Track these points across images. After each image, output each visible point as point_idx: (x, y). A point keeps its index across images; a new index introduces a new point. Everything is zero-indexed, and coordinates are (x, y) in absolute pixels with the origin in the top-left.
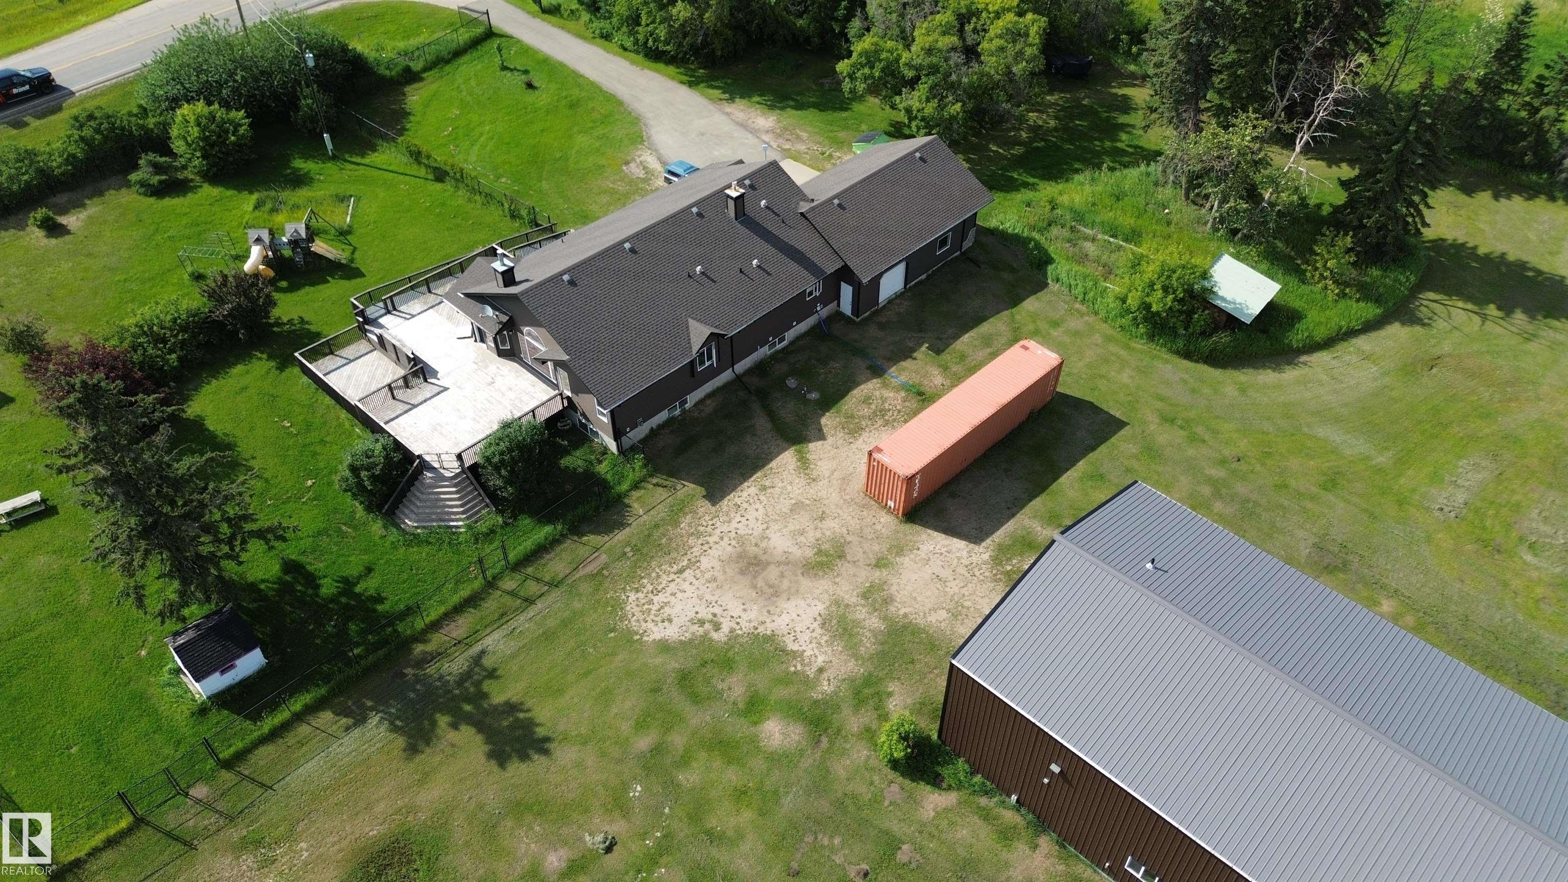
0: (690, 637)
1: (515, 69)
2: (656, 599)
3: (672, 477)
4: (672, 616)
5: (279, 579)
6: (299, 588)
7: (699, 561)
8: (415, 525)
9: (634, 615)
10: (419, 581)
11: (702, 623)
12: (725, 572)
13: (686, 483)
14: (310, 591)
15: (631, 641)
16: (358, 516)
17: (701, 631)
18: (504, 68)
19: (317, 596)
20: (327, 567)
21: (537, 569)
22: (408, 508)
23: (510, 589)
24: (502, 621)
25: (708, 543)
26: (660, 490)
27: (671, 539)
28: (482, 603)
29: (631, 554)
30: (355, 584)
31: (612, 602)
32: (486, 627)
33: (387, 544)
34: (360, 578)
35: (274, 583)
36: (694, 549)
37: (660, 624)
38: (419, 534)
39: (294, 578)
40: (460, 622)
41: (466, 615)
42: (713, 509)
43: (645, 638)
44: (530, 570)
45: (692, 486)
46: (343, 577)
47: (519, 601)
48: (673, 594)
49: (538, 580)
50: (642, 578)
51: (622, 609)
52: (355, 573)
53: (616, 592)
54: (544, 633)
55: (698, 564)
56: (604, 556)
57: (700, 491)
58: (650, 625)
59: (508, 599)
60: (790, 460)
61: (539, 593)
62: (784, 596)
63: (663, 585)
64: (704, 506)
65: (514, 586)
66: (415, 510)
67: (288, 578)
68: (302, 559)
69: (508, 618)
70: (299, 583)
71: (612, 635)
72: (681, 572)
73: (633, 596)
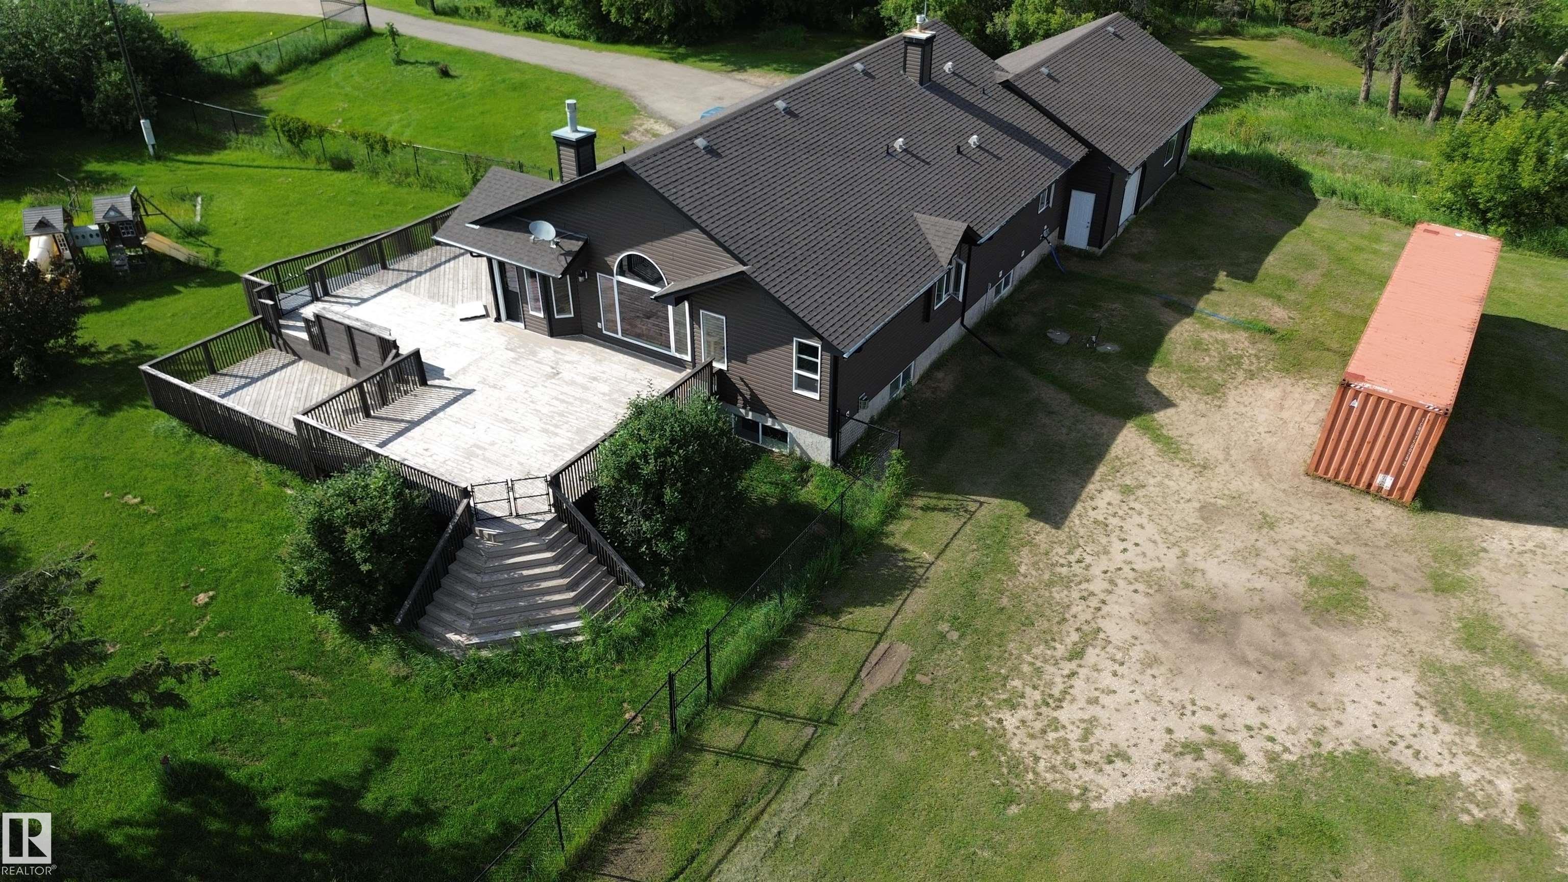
0: (1191, 785)
1: (417, 62)
2: (1063, 715)
3: (948, 493)
4: (1123, 745)
5: (161, 813)
6: (215, 825)
7: (1099, 630)
8: (475, 640)
9: (1037, 759)
10: (513, 761)
11: (1194, 750)
12: (1165, 643)
13: (982, 499)
14: (245, 830)
15: (1064, 817)
16: (329, 647)
17: (1204, 769)
18: (399, 62)
19: (268, 838)
20: (280, 766)
21: (770, 694)
22: (448, 609)
23: (731, 746)
24: (742, 823)
25: (1092, 594)
26: (941, 516)
27: (1014, 596)
28: (679, 786)
29: (954, 635)
30: (358, 794)
31: (972, 739)
32: (711, 841)
33: (416, 693)
34: (366, 775)
35: (148, 825)
36: (1074, 610)
37: (1108, 768)
38: (488, 660)
39: (194, 805)
40: (644, 840)
41: (655, 820)
42: (1062, 535)
43: (1095, 805)
44: (758, 698)
45: (996, 501)
46: (322, 783)
47: (762, 770)
48: (1093, 701)
49: (783, 716)
50: (1006, 678)
51: (1002, 749)
52: (353, 767)
53: (967, 715)
54: (854, 833)
55: (1102, 635)
56: (902, 650)
57: (1016, 508)
58: (1089, 774)
59: (734, 770)
60: (1140, 442)
61: (798, 744)
62: (1316, 671)
63: (1061, 687)
64: (1041, 532)
65: (737, 738)
66: (469, 610)
67: (182, 808)
68: (214, 757)
69: (754, 811)
70: (215, 815)
71: (1014, 810)
72: (1077, 654)
73: (1011, 721)
